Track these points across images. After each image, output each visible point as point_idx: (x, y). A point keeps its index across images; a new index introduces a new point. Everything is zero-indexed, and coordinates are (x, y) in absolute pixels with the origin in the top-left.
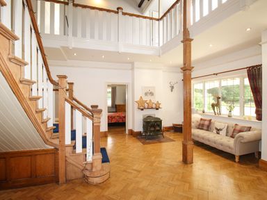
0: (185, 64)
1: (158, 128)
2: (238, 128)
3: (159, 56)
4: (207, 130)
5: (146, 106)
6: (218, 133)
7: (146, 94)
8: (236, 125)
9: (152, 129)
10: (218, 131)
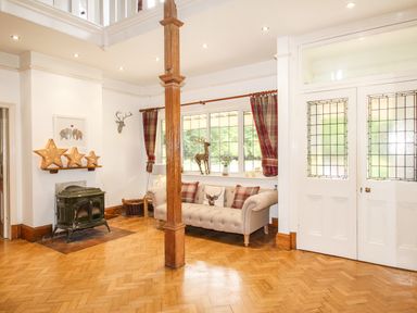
0: (168, 69)
1: (96, 211)
2: (242, 191)
3: (102, 47)
4: (193, 202)
5: (65, 161)
6: (212, 204)
7: (63, 134)
8: (238, 186)
9: (85, 214)
10: (212, 199)
